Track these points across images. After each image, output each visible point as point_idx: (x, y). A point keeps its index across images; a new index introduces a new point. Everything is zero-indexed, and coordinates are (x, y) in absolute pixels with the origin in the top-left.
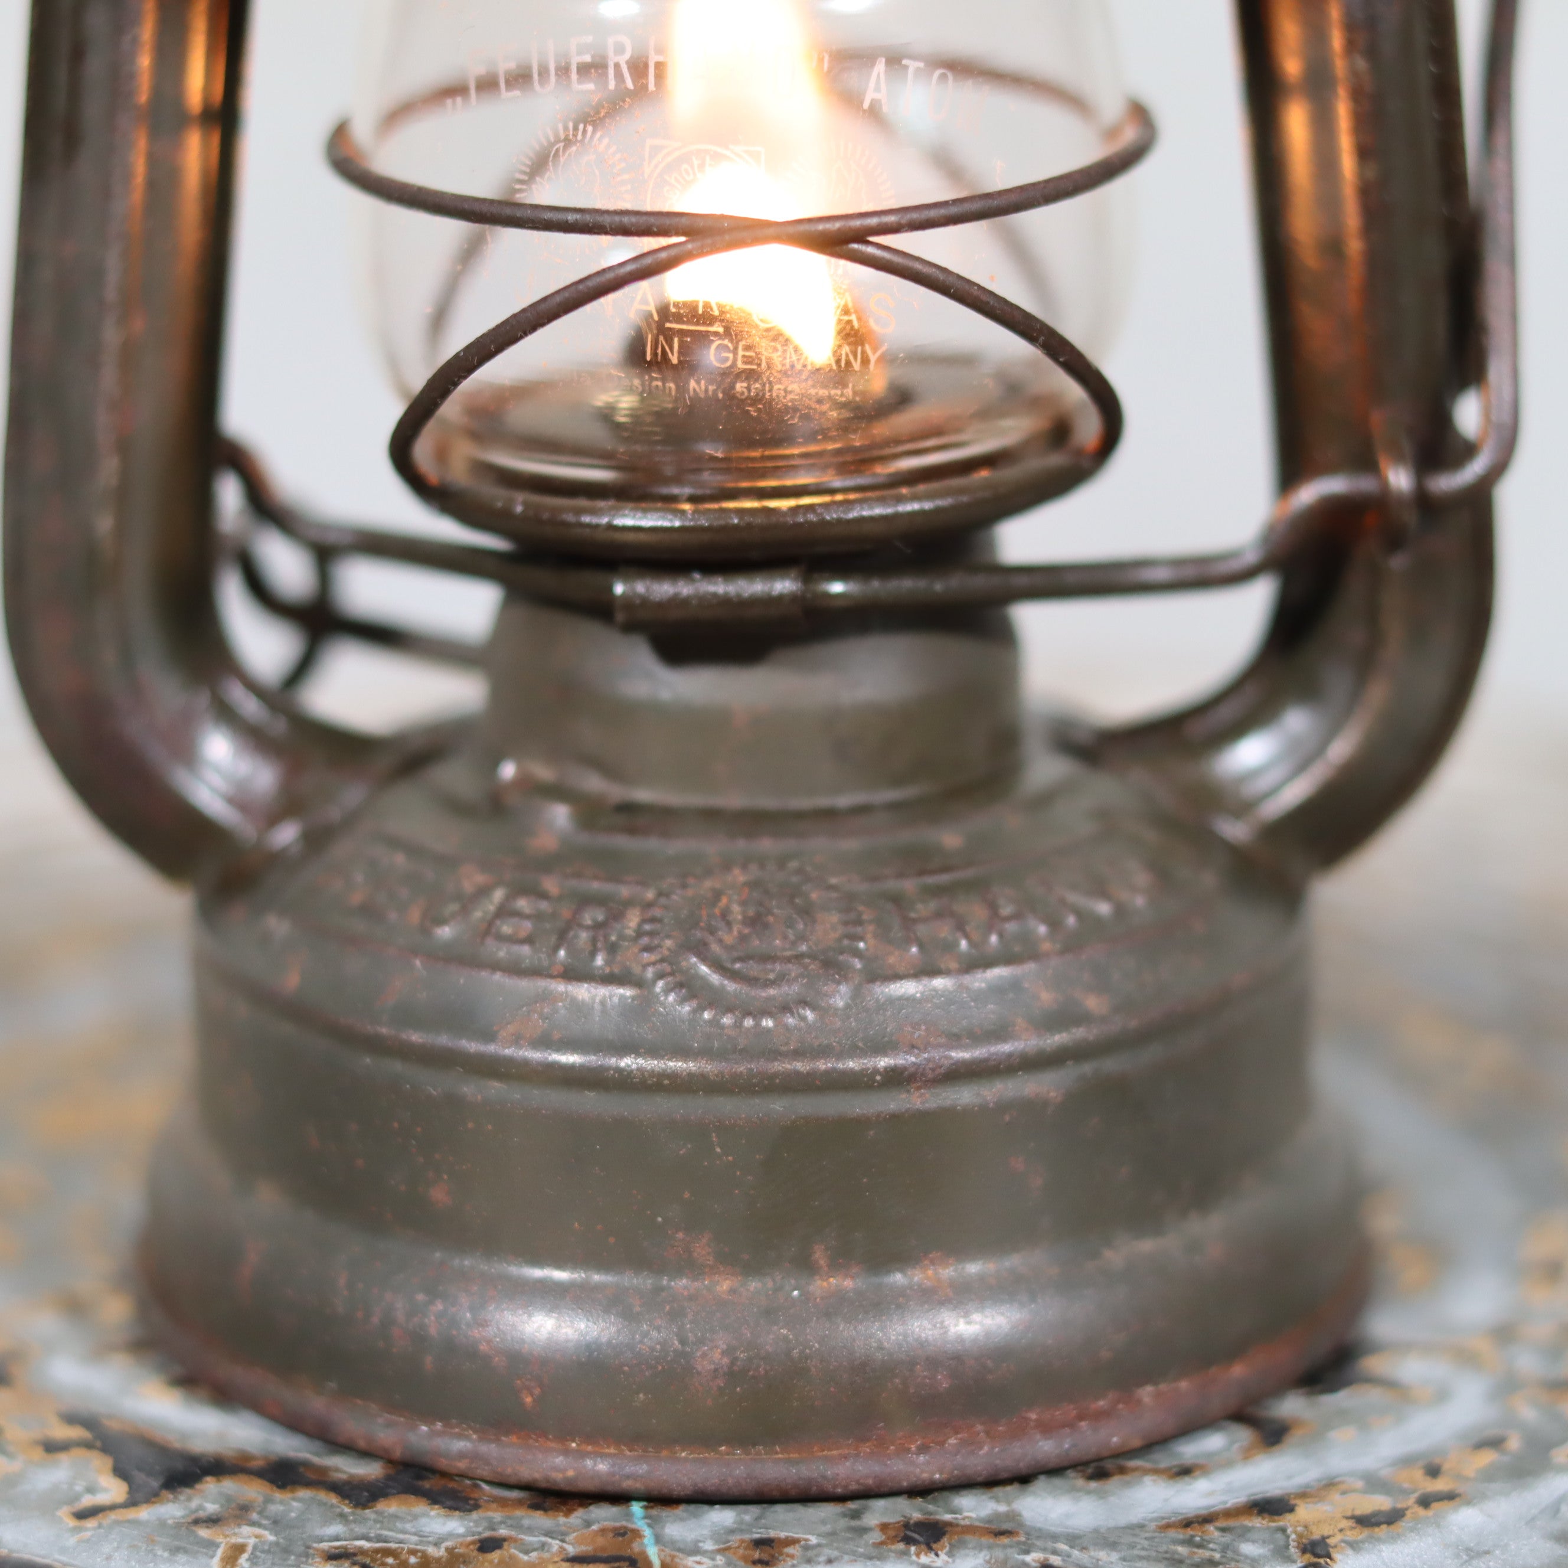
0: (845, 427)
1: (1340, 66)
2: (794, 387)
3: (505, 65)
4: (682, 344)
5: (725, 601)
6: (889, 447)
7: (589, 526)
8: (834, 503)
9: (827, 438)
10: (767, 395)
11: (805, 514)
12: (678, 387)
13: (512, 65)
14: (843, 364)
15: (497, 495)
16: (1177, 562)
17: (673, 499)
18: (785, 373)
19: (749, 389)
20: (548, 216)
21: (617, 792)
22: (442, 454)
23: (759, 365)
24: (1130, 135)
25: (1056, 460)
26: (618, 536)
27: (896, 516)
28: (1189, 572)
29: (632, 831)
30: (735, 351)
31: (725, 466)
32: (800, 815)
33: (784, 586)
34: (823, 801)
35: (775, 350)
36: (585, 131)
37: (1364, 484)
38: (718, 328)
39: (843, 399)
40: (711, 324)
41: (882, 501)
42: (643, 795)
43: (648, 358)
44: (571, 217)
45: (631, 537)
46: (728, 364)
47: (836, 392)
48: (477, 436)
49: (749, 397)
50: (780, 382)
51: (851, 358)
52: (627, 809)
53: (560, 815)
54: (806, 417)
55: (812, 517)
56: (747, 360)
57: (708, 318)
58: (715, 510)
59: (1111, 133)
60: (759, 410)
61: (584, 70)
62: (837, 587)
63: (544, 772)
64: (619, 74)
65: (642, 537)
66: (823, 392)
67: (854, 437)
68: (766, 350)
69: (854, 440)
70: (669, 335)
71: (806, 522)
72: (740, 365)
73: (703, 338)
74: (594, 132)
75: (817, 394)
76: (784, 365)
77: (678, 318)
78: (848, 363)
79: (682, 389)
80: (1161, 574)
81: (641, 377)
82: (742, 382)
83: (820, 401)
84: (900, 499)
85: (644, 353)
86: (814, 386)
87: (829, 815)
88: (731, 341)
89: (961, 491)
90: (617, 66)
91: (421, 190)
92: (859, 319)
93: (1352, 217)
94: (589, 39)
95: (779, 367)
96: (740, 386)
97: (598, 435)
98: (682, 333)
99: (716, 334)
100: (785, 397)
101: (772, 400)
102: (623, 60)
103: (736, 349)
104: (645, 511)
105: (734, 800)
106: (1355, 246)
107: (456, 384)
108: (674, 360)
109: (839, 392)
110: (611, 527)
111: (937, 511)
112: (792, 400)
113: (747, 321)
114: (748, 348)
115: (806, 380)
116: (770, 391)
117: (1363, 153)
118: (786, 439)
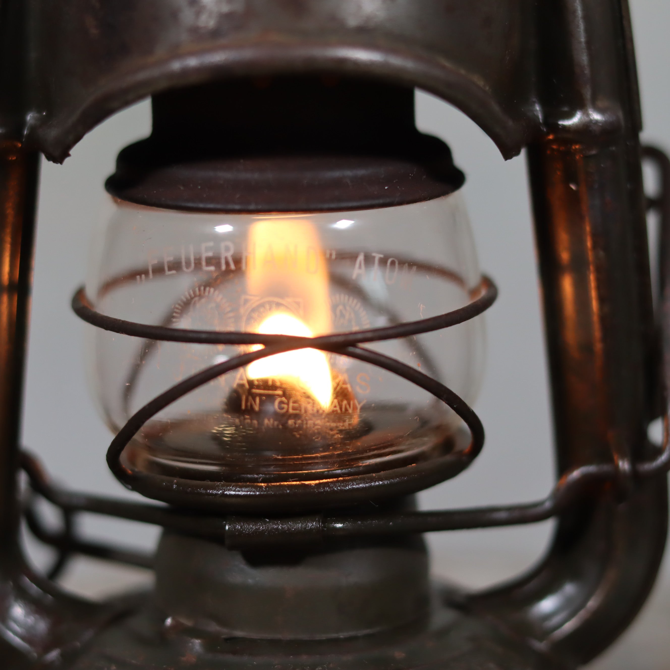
0: (343, 442)
1: (590, 256)
2: (318, 422)
3: (168, 258)
4: (261, 401)
5: (283, 532)
6: (366, 452)
7: (212, 494)
8: (338, 481)
9: (335, 449)
10: (305, 426)
11: (324, 488)
12: (259, 423)
13: (171, 259)
14: (343, 410)
15: (164, 480)
16: (510, 509)
17: (256, 480)
18: (313, 415)
19: (295, 423)
20: (191, 335)
21: (225, 632)
22: (132, 459)
23: (300, 411)
24: (483, 293)
25: (448, 458)
26: (227, 500)
27: (371, 487)
28: (516, 514)
29: (234, 653)
30: (288, 404)
31: (283, 464)
32: (320, 642)
33: (312, 525)
34: (334, 635)
35: (309, 403)
36: (209, 292)
37: (606, 468)
38: (279, 392)
39: (343, 428)
40: (276, 390)
41: (363, 480)
42: (239, 633)
43: (243, 407)
44: (204, 336)
45: (234, 500)
46: (284, 410)
47: (340, 425)
48: (151, 449)
49: (295, 428)
50: (311, 419)
51: (348, 407)
52: (232, 640)
53: (197, 643)
54: (324, 438)
55: (327, 489)
56: (294, 409)
57: (274, 387)
58: (277, 486)
59: (473, 292)
60: (300, 435)
61: (209, 261)
62: (339, 525)
63: (188, 623)
64: (227, 264)
65: (239, 500)
66: (333, 425)
67: (349, 447)
68: (304, 403)
69: (349, 449)
70: (254, 396)
71: (324, 491)
72: (291, 411)
73: (271, 398)
74: (215, 291)
75: (330, 425)
76: (313, 410)
77: (258, 387)
78: (346, 410)
79: (261, 423)
80: (503, 515)
81: (238, 417)
82: (292, 419)
83: (331, 429)
84: (373, 480)
85: (240, 405)
86: (328, 422)
87: (336, 641)
88: (286, 398)
89: (403, 475)
90: (226, 259)
91: (124, 322)
92: (352, 387)
93: (597, 333)
94: (211, 244)
95: (311, 412)
96: (291, 422)
97: (213, 448)
98: (260, 395)
99: (278, 395)
100: (314, 427)
101: (307, 428)
102: (229, 255)
103: (288, 402)
104: (241, 487)
105: (288, 636)
106: (598, 346)
107: (143, 422)
108: (257, 408)
109: (341, 424)
110: (223, 495)
111: (391, 485)
112: (318, 429)
113: (293, 389)
114: (295, 402)
115: (324, 419)
116: (307, 424)
117: (602, 300)
118: (314, 449)
